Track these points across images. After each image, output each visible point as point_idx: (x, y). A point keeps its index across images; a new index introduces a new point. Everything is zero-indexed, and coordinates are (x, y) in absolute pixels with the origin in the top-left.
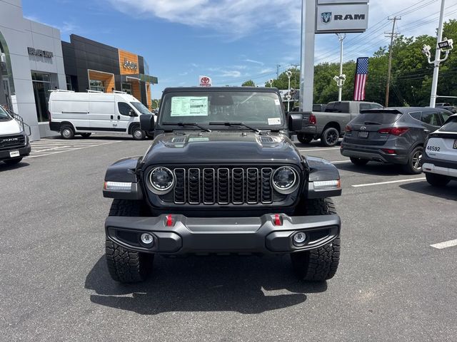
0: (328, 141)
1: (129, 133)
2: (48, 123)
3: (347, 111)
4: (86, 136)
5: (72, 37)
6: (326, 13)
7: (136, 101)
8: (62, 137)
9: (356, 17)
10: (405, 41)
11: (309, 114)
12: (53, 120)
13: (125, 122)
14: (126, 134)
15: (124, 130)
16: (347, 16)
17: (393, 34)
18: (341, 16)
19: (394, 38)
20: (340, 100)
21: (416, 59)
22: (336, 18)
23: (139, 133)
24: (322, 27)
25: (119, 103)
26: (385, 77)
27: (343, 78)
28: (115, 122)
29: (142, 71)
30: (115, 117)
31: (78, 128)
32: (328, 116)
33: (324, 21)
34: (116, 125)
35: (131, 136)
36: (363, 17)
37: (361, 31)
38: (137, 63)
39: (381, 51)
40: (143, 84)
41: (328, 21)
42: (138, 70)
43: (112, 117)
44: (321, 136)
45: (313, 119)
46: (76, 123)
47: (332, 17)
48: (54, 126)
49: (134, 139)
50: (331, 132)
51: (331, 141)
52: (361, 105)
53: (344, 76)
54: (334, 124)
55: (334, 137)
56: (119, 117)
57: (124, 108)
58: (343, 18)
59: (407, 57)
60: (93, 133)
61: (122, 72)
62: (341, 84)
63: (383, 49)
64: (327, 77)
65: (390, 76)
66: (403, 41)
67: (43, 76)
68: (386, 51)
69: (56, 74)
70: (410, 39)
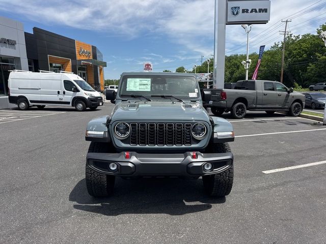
0: (237, 114)
1: (73, 106)
2: (8, 97)
3: (254, 89)
4: (41, 108)
5: (35, 29)
6: (235, 8)
7: (81, 79)
8: (18, 109)
9: (261, 10)
10: (294, 38)
11: (221, 91)
12: (12, 95)
13: (69, 96)
14: (70, 106)
15: (68, 103)
16: (252, 10)
17: (285, 32)
18: (247, 10)
19: (286, 36)
20: (247, 79)
21: (302, 51)
22: (243, 11)
23: (80, 106)
24: (232, 18)
25: (64, 81)
26: (279, 64)
27: (249, 63)
28: (61, 96)
29: (95, 57)
30: (61, 93)
31: (32, 101)
32: (237, 93)
33: (234, 14)
34: (62, 99)
35: (74, 108)
36: (266, 10)
37: (265, 22)
38: (91, 51)
39: (276, 46)
40: (96, 67)
41: (237, 13)
42: (91, 56)
43: (59, 92)
44: (231, 109)
45: (224, 95)
46: (30, 97)
47: (241, 11)
48: (13, 100)
49: (76, 110)
50: (240, 107)
51: (239, 114)
52: (265, 83)
53: (250, 60)
54: (242, 99)
55: (242, 110)
56: (64, 93)
57: (68, 85)
58: (249, 11)
59: (296, 49)
60: (47, 106)
61: (78, 58)
62: (248, 67)
63: (277, 43)
64: (236, 64)
65: (283, 63)
66: (292, 38)
67: (9, 59)
68: (280, 46)
69: (19, 58)
70: (297, 37)
